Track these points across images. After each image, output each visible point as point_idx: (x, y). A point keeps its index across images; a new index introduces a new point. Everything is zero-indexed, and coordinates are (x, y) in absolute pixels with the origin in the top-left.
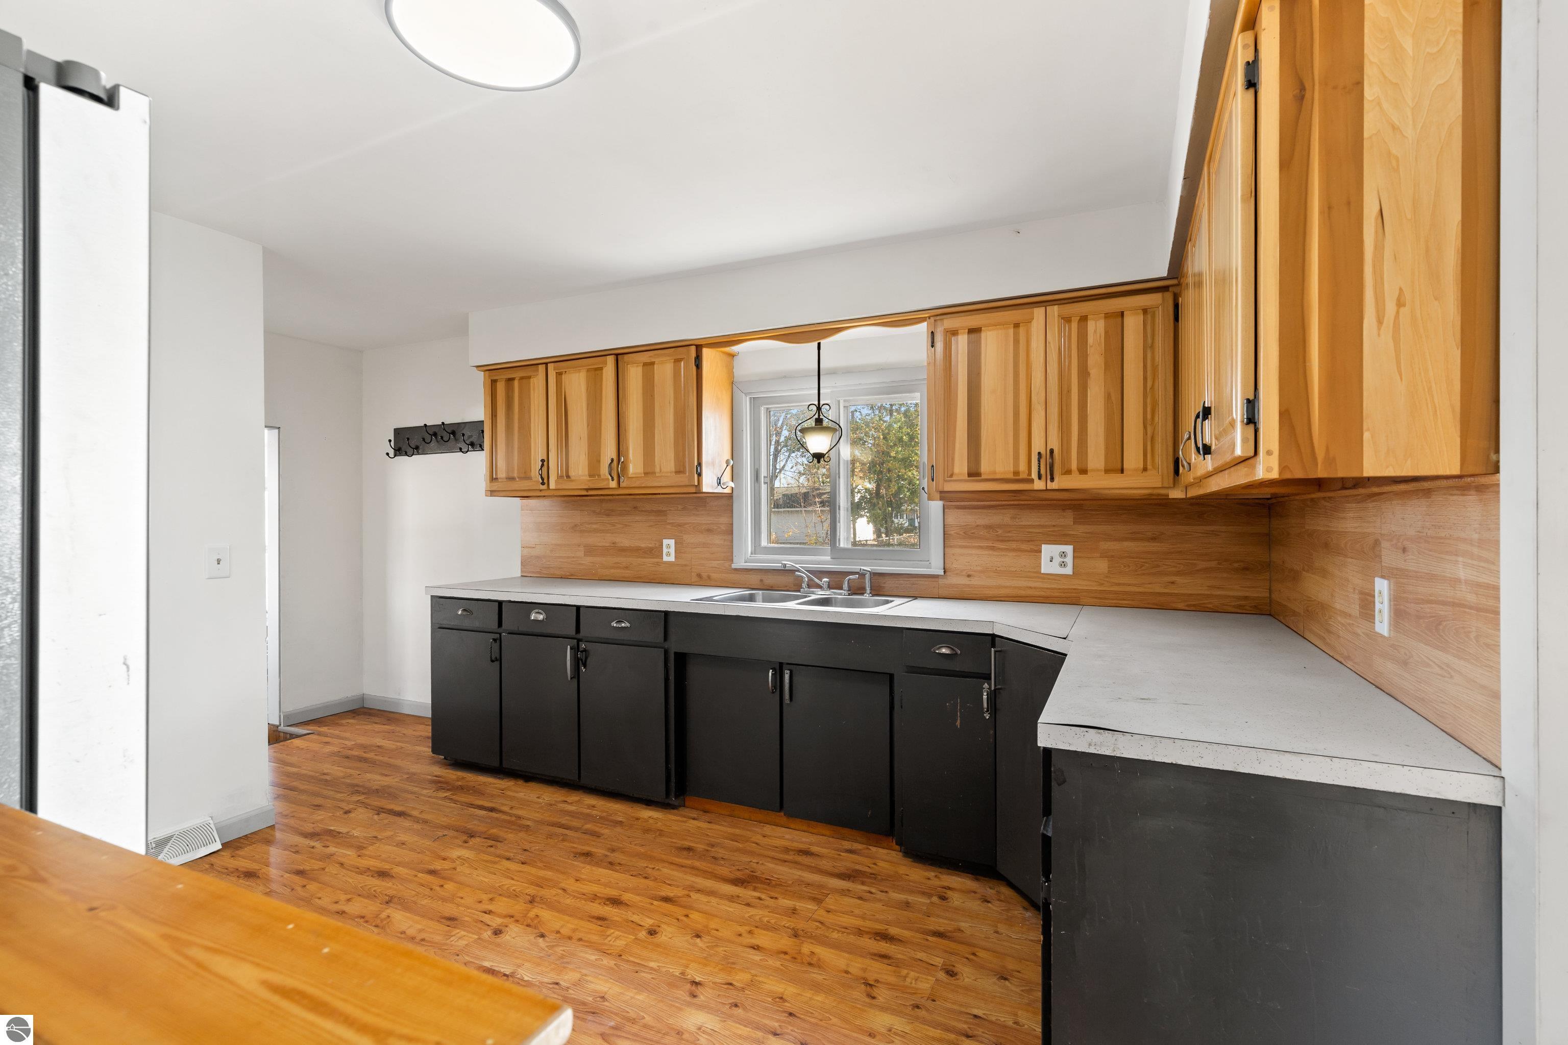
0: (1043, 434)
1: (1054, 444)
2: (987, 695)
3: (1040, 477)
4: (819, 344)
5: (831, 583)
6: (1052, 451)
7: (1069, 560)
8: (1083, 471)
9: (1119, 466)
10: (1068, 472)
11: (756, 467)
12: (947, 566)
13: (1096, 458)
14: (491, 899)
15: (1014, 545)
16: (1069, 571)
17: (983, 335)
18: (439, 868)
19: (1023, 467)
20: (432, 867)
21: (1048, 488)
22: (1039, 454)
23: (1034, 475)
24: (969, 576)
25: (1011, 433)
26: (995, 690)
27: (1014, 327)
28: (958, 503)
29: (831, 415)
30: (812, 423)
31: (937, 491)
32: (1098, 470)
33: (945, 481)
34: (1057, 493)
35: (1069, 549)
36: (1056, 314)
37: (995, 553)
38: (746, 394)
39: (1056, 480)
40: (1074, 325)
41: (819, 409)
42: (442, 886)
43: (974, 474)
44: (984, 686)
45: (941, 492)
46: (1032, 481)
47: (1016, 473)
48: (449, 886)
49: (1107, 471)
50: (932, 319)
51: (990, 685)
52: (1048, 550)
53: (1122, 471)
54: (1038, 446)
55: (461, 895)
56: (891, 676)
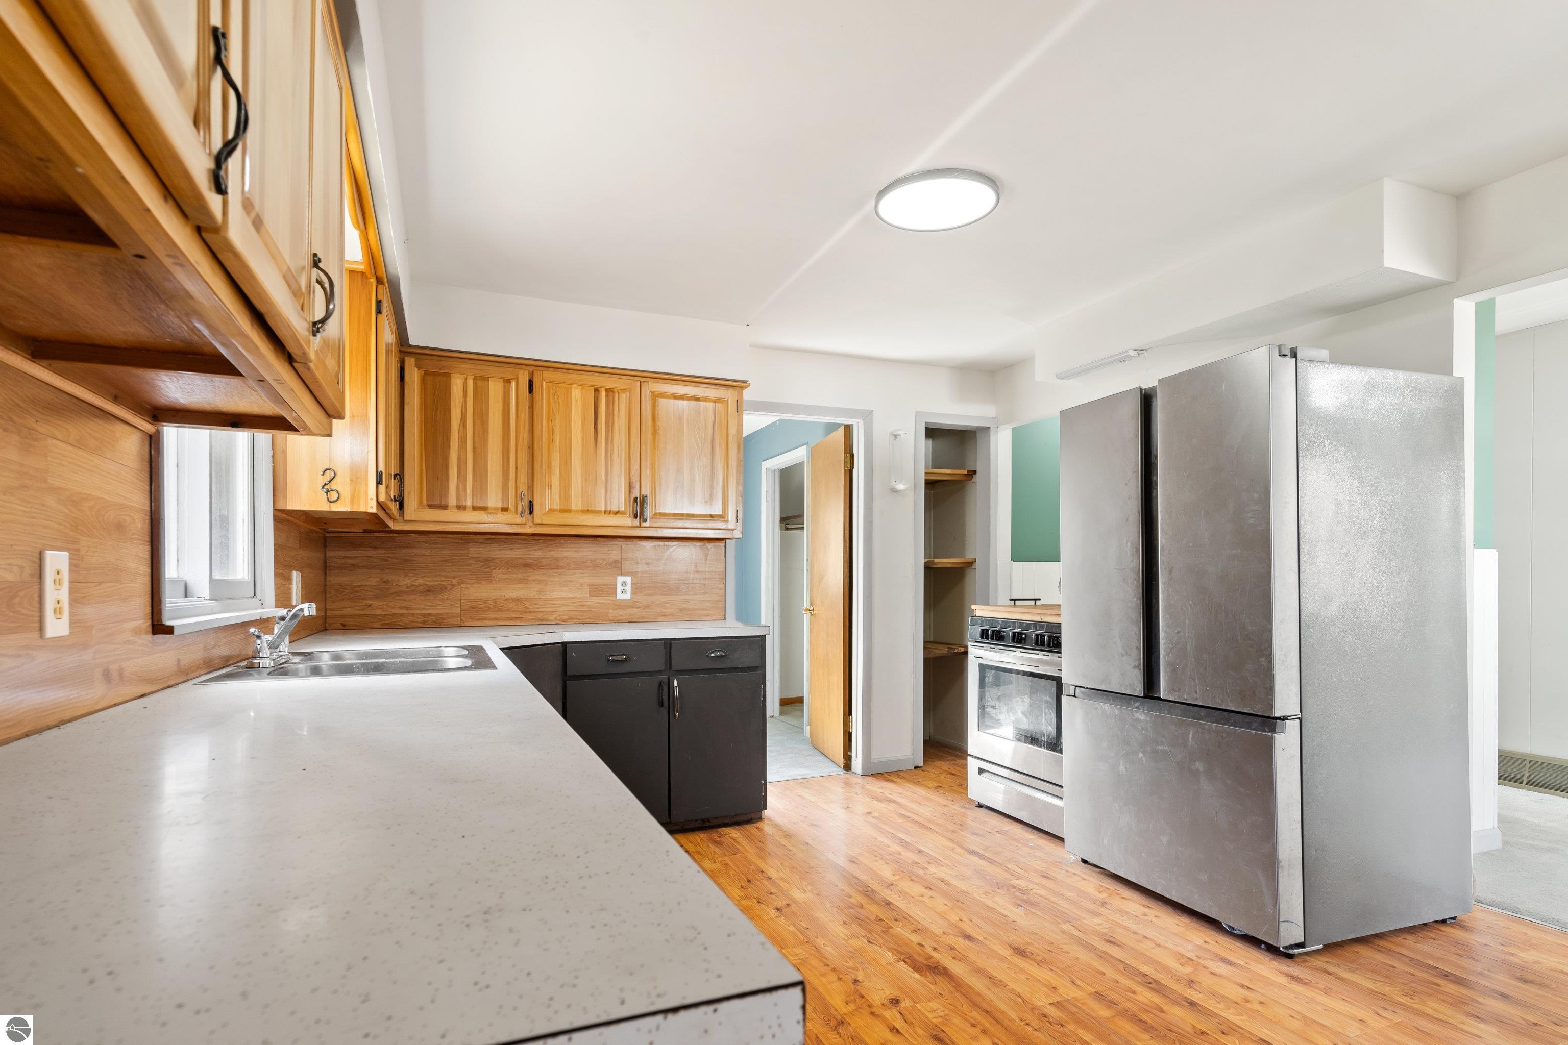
14: (921, 896)
18: (960, 939)
20: (967, 942)
42: (960, 920)
48: (954, 918)
55: (945, 907)
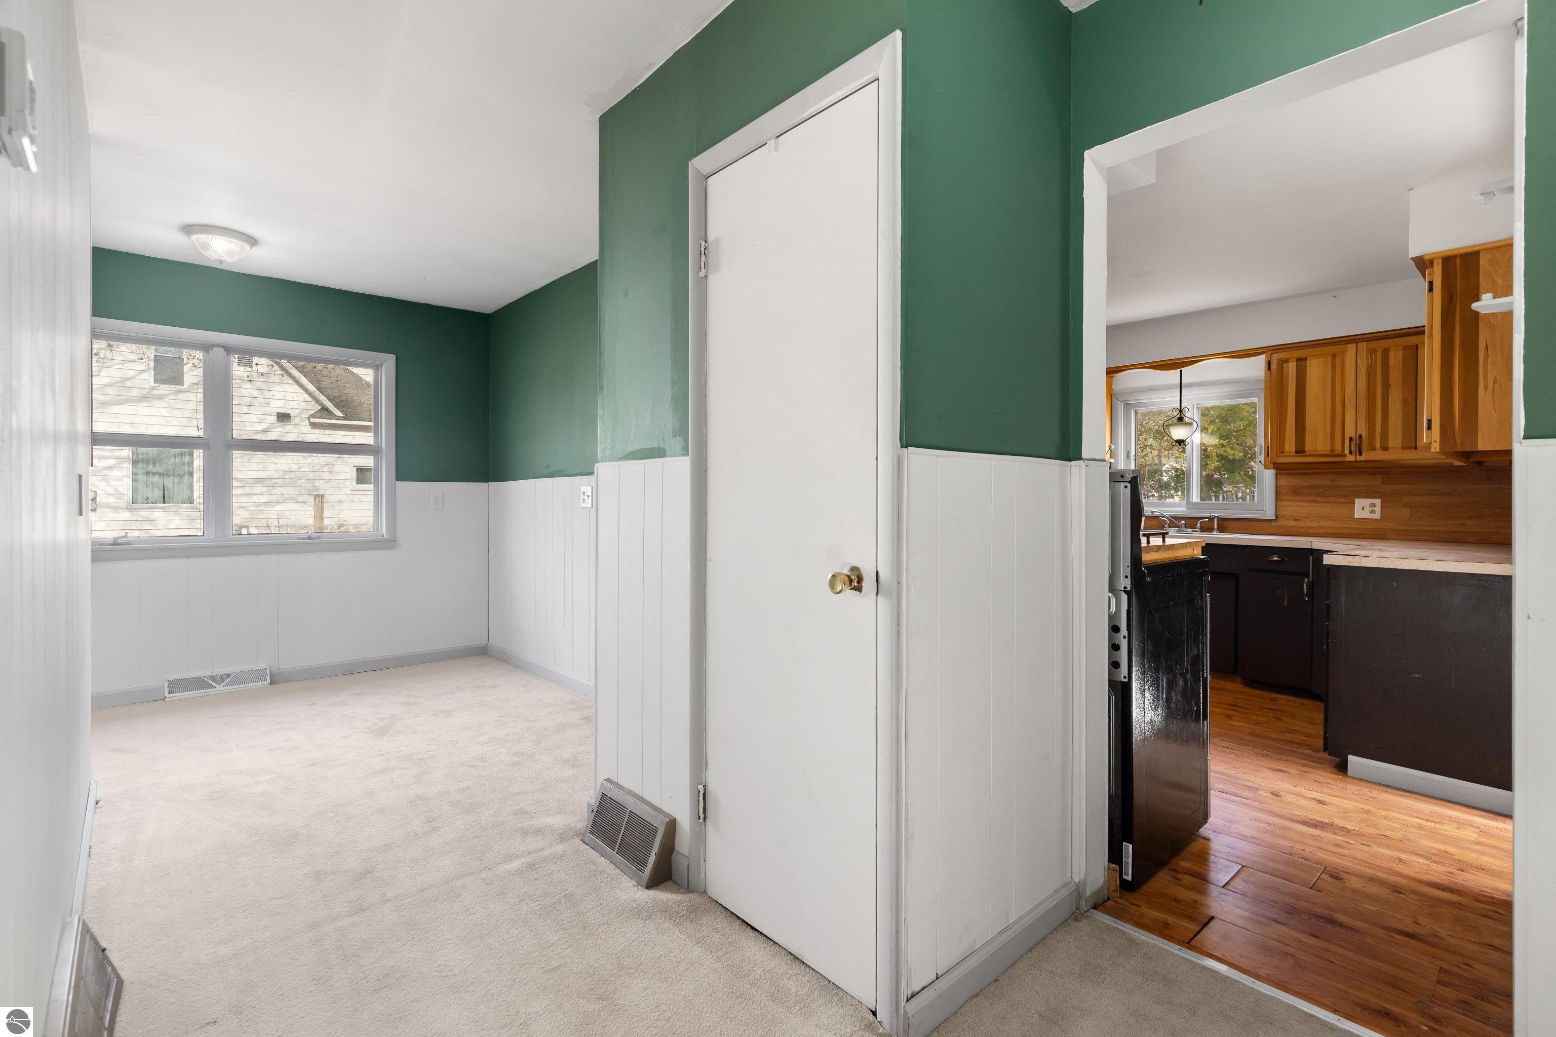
0: (1354, 425)
1: (1363, 431)
2: (1307, 585)
3: (1351, 453)
4: (1181, 371)
5: (1187, 525)
6: (1360, 436)
7: (1378, 509)
8: (1385, 448)
9: (1413, 445)
10: (1374, 449)
11: (1128, 449)
12: (1278, 514)
13: (1395, 438)
15: (1332, 499)
16: (1377, 516)
17: (1308, 362)
19: (1338, 447)
21: (1357, 460)
22: (1351, 439)
23: (1347, 452)
24: (1296, 520)
25: (1329, 425)
26: (1312, 581)
27: (1332, 356)
28: (1287, 471)
29: (1188, 414)
30: (1175, 420)
31: (1271, 463)
32: (1397, 448)
33: (1277, 456)
34: (1364, 463)
35: (1378, 502)
36: (1365, 347)
37: (1317, 505)
38: (1122, 402)
39: (1364, 454)
40: (1379, 355)
41: (1181, 411)
43: (1300, 451)
44: (1305, 580)
45: (1274, 464)
46: (1345, 455)
47: (1333, 450)
49: (1404, 448)
50: (1269, 352)
51: (1309, 579)
52: (1359, 503)
53: (1416, 448)
54: (1350, 432)
56: (1236, 576)
